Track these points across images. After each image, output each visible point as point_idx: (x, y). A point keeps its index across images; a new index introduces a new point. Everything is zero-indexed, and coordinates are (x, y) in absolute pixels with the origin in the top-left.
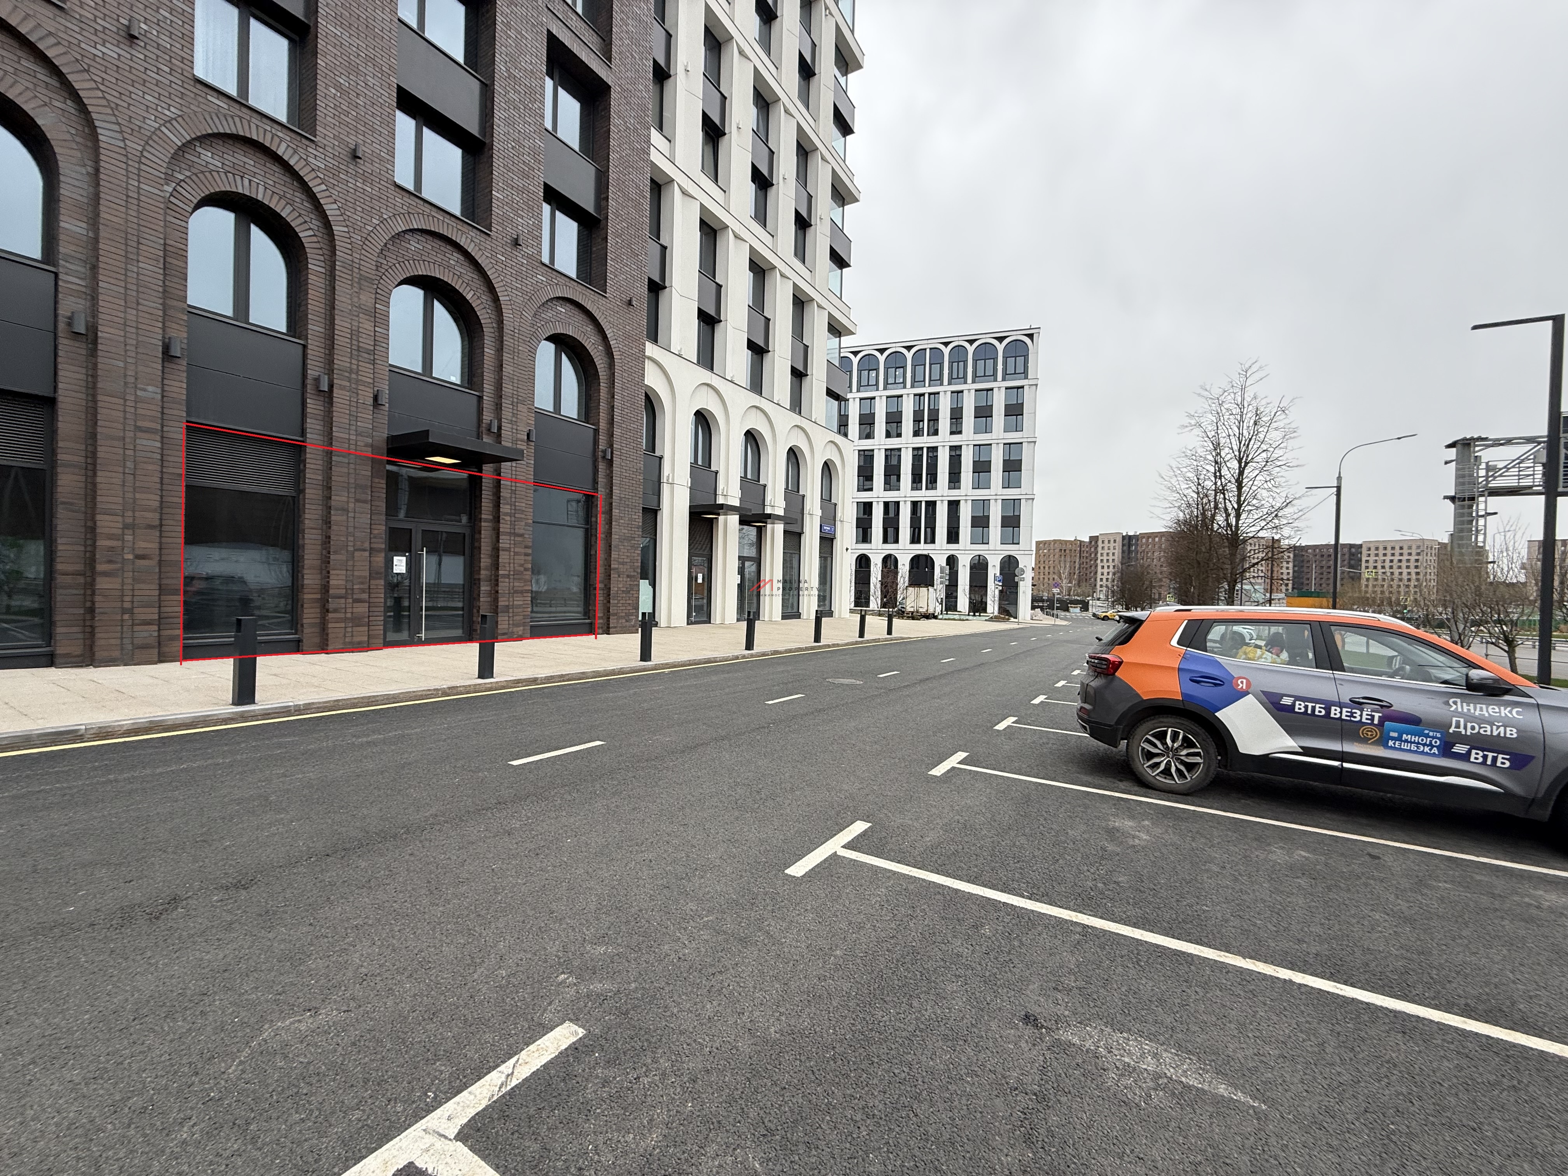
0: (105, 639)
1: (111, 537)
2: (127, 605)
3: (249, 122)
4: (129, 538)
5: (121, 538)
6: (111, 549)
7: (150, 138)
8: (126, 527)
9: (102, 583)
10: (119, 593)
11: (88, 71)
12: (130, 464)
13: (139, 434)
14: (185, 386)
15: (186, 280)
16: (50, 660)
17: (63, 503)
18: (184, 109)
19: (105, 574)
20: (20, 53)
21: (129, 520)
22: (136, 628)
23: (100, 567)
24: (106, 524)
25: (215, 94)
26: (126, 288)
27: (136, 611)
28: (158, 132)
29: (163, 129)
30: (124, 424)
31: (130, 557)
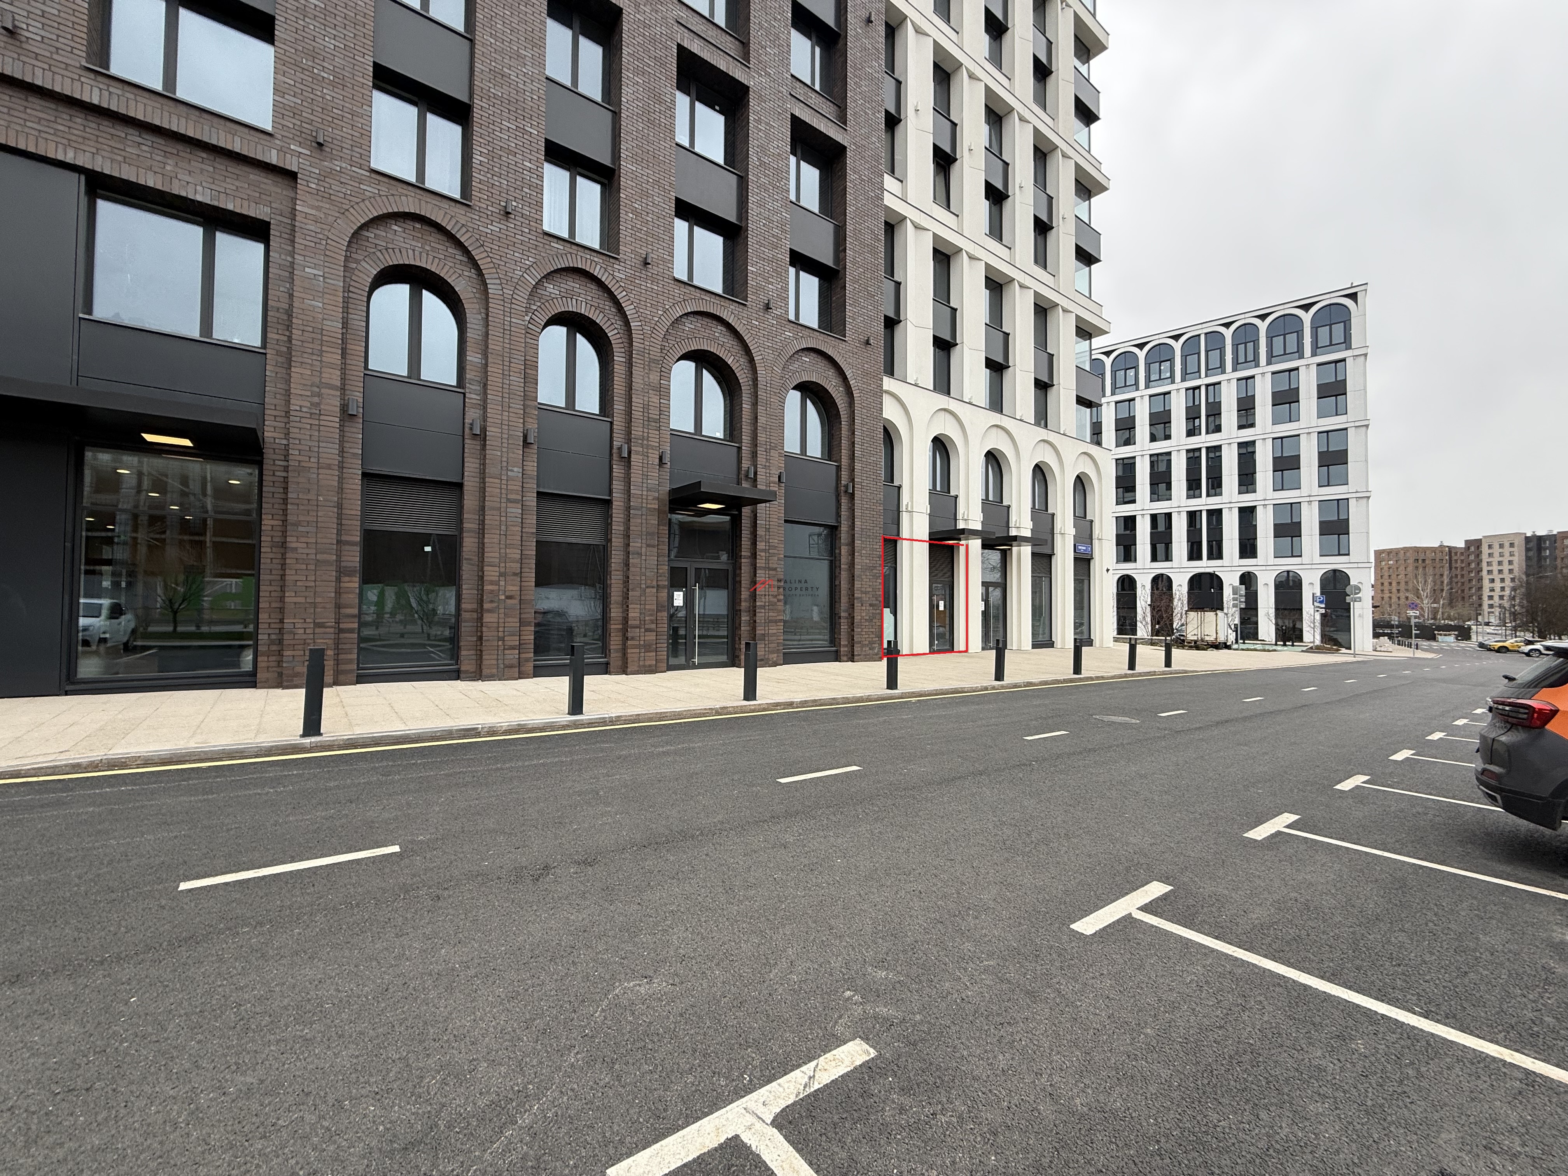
0: (489, 660)
1: (492, 583)
2: (501, 634)
3: (576, 255)
4: (502, 583)
5: (497, 583)
6: (492, 592)
7: (517, 283)
8: (501, 575)
9: (488, 618)
10: (496, 625)
11: (482, 246)
12: (503, 528)
13: (509, 505)
14: (536, 464)
15: (537, 384)
16: (456, 675)
17: (466, 559)
18: (537, 257)
19: (489, 611)
20: (447, 244)
21: (503, 570)
22: (506, 652)
23: (486, 606)
24: (491, 573)
25: (555, 240)
26: (503, 397)
27: (506, 638)
28: (522, 279)
29: (525, 275)
30: (501, 498)
31: (503, 597)
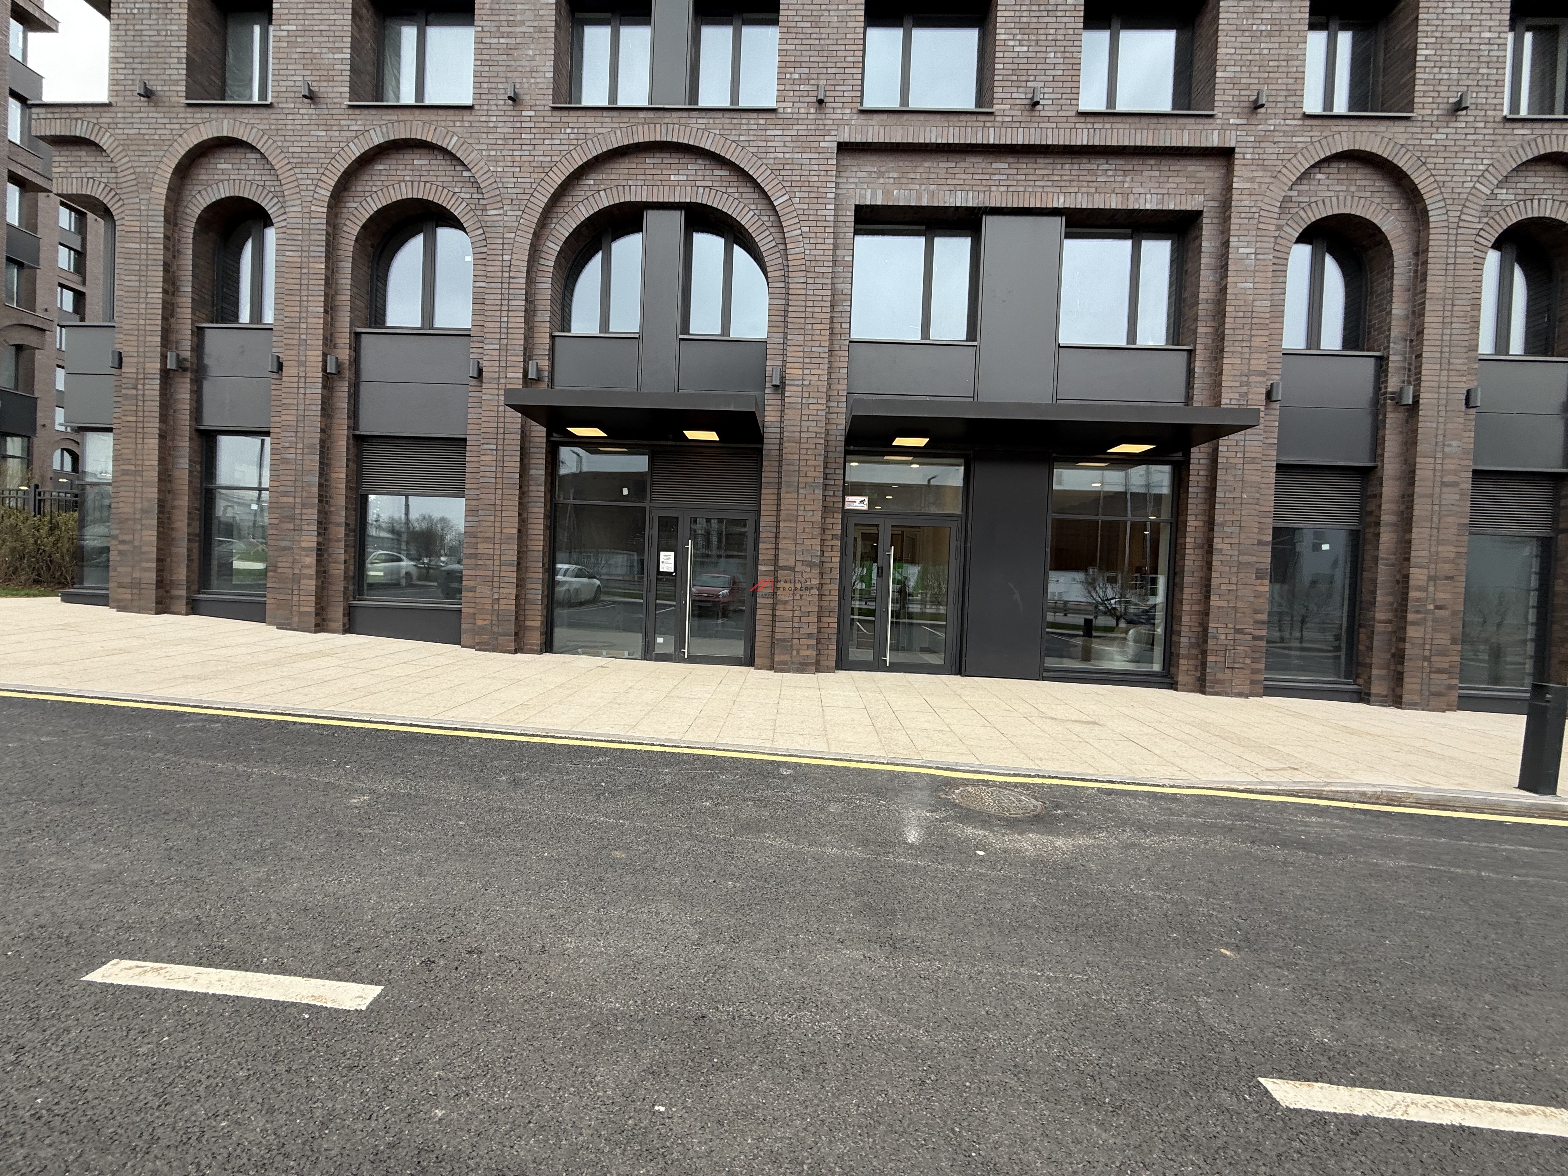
0: (1411, 684)
1: (1419, 589)
2: (1427, 653)
3: (1550, 136)
4: (1431, 589)
5: (1425, 589)
6: (1418, 600)
7: (1467, 199)
8: (1431, 578)
9: (1412, 632)
10: (1421, 641)
11: (1424, 164)
12: (1435, 519)
13: (1445, 489)
14: (1472, 434)
15: (1478, 328)
17: (1383, 559)
18: (1495, 156)
19: (1414, 623)
20: (1375, 177)
21: (1432, 573)
22: (1433, 676)
23: (1411, 617)
24: (1417, 576)
25: (1520, 125)
26: (1441, 352)
27: (1434, 659)
28: (1474, 191)
29: (1478, 185)
30: (1434, 481)
31: (1431, 607)
